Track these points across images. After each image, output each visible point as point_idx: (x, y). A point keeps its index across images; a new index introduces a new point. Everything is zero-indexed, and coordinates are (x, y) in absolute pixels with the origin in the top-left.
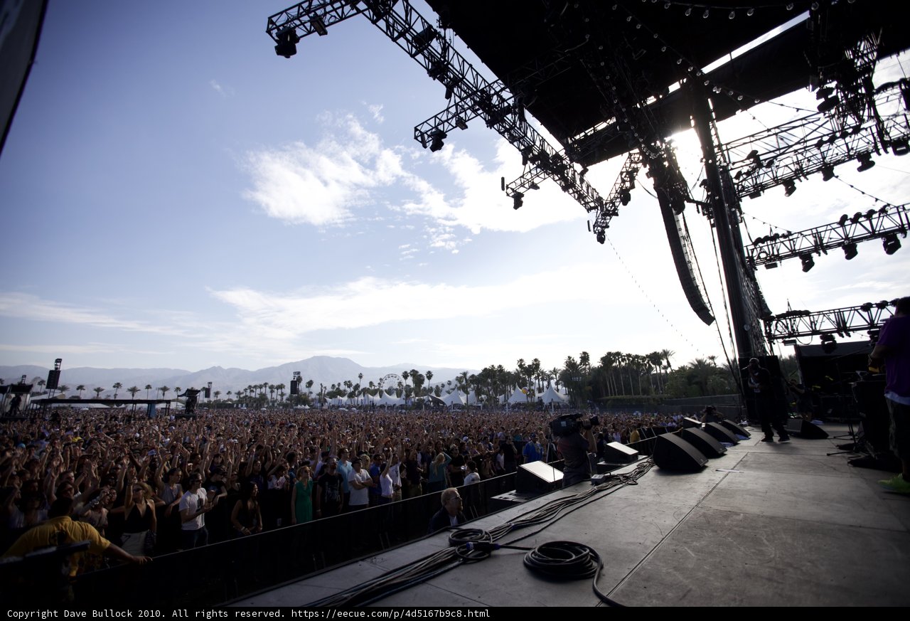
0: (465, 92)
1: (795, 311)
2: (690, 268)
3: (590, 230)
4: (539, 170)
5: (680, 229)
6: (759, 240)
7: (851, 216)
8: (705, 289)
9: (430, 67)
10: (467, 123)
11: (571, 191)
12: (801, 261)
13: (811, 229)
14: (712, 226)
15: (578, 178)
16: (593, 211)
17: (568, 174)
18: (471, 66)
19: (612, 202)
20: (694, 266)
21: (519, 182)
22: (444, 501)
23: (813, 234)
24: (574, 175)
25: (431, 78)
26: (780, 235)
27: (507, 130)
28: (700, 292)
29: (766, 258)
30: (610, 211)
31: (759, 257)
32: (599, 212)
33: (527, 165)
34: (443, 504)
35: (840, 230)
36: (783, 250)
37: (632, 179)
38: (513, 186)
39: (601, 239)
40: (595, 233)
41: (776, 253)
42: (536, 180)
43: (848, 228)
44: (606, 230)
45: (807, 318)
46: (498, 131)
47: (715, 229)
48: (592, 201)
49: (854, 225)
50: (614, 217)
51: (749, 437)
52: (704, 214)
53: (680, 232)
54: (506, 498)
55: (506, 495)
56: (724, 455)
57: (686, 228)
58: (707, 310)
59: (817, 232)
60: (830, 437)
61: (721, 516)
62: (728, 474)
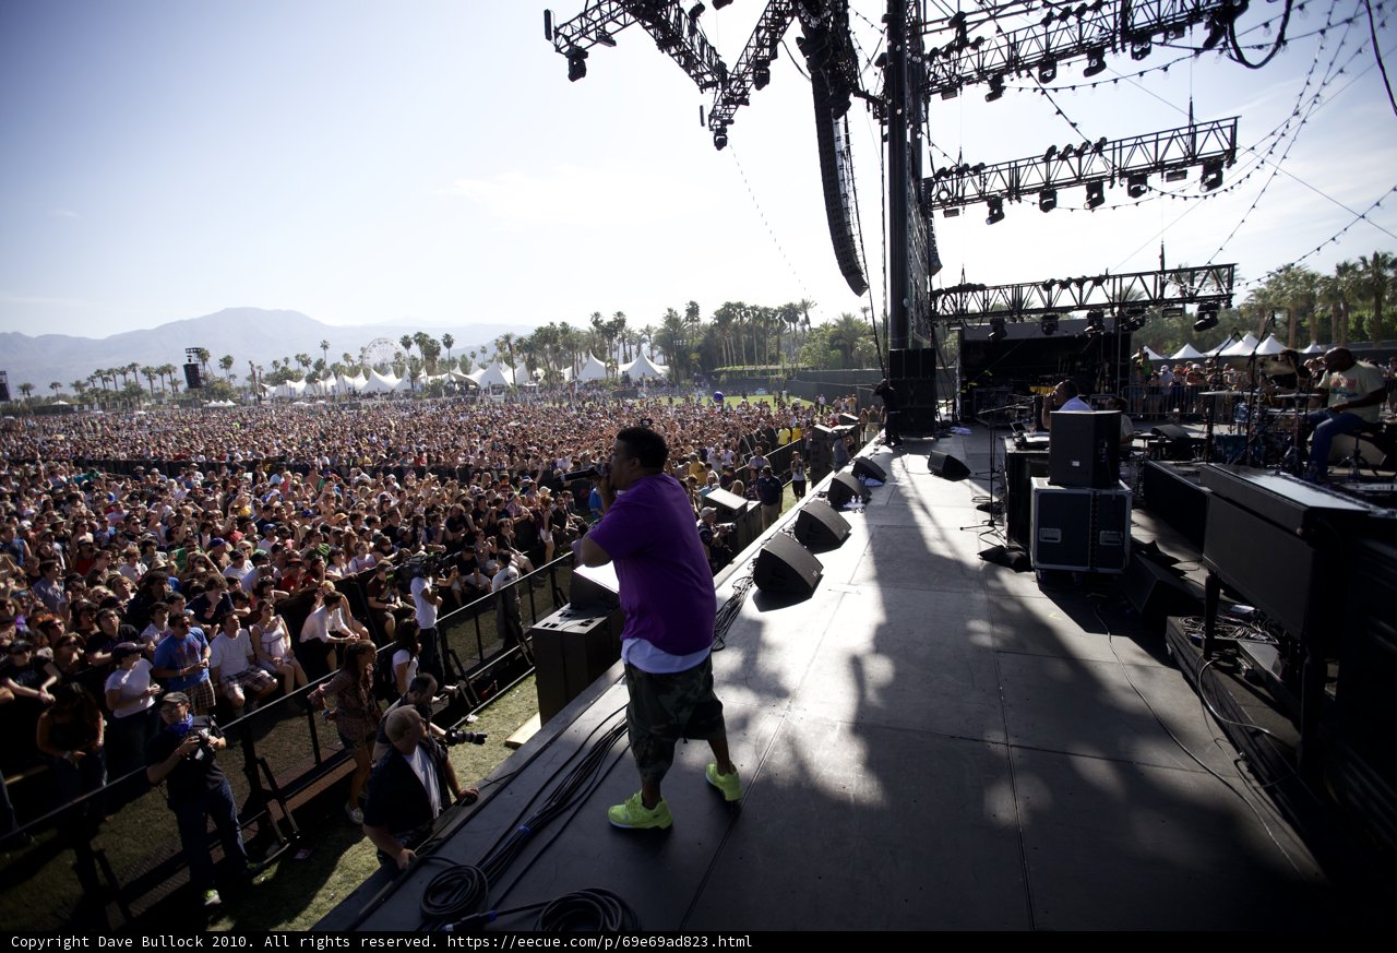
1: (969, 284)
2: (844, 206)
3: (703, 124)
5: (839, 139)
6: (943, 172)
7: (1060, 149)
8: (861, 241)
11: (673, 50)
12: (988, 209)
13: (1010, 163)
14: (884, 139)
15: (685, 24)
16: (709, 90)
17: (668, 16)
19: (741, 79)
20: (851, 204)
21: (577, 26)
23: (1010, 168)
26: (971, 166)
28: (854, 244)
29: (946, 200)
30: (736, 95)
31: (938, 197)
32: (719, 92)
35: (1042, 167)
36: (971, 191)
37: (775, 41)
38: (567, 32)
39: (720, 144)
40: (711, 129)
41: (960, 195)
42: (610, 27)
43: (1053, 164)
44: (728, 127)
45: (980, 294)
47: (886, 145)
48: (708, 72)
49: (1060, 162)
50: (741, 107)
51: (883, 481)
52: (875, 117)
53: (837, 144)
54: (554, 626)
55: (554, 618)
56: (848, 535)
57: (847, 137)
58: (861, 273)
59: (1016, 167)
60: (972, 475)
61: (813, 735)
62: (842, 598)
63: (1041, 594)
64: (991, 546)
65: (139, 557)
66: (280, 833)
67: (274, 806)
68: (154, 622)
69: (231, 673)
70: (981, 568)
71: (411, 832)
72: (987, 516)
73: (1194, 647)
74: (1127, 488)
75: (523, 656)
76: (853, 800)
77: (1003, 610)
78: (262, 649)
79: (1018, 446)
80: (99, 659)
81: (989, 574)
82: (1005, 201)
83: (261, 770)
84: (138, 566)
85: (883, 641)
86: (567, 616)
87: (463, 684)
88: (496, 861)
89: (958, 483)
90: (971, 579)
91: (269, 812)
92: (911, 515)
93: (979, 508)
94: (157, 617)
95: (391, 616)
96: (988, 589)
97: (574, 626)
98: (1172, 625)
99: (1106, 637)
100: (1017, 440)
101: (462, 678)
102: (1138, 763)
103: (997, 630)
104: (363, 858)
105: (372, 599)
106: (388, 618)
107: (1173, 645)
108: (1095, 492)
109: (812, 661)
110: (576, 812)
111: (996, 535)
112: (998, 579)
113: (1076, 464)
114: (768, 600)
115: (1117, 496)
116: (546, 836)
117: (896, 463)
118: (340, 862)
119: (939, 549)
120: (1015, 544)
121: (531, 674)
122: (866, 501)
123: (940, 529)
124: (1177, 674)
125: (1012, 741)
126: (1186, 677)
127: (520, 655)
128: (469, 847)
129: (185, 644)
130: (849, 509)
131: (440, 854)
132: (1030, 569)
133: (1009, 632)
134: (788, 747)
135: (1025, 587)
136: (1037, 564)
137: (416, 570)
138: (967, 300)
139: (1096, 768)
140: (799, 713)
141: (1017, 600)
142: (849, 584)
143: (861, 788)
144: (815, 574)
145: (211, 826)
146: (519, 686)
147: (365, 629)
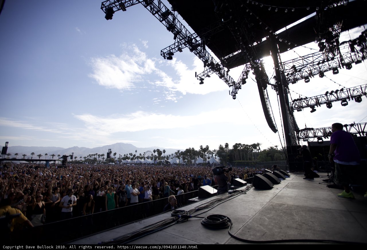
0: (182, 37)
1: (308, 128)
2: (268, 110)
3: (230, 94)
4: (210, 69)
5: (265, 95)
6: (295, 100)
7: (330, 92)
8: (274, 119)
9: (168, 26)
10: (182, 50)
11: (223, 78)
12: (311, 109)
13: (315, 97)
14: (278, 94)
15: (226, 73)
16: (231, 87)
17: (222, 72)
18: (184, 27)
19: (239, 83)
20: (270, 110)
21: (202, 74)
22: (169, 200)
24: (224, 72)
25: (168, 31)
26: (303, 98)
27: (198, 53)
28: (272, 120)
29: (298, 107)
30: (238, 87)
31: (295, 107)
32: (234, 87)
33: (206, 67)
34: (169, 202)
35: (326, 97)
36: (304, 104)
37: (247, 75)
38: (200, 76)
39: (234, 98)
40: (232, 95)
41: (301, 105)
42: (209, 74)
43: (328, 96)
44: (236, 94)
45: (312, 131)
46: (195, 53)
47: (278, 96)
48: (231, 83)
49: (331, 96)
50: (239, 89)
51: (289, 177)
52: (274, 90)
53: (265, 96)
54: (194, 200)
56: (280, 183)
57: (267, 95)
58: (275, 127)
59: (317, 98)
61: (278, 205)
62: (281, 190)
82: (316, 106)
90: (325, 190)
109: (274, 197)
134: (271, 206)
138: (308, 133)
142: (283, 188)
144: (272, 185)
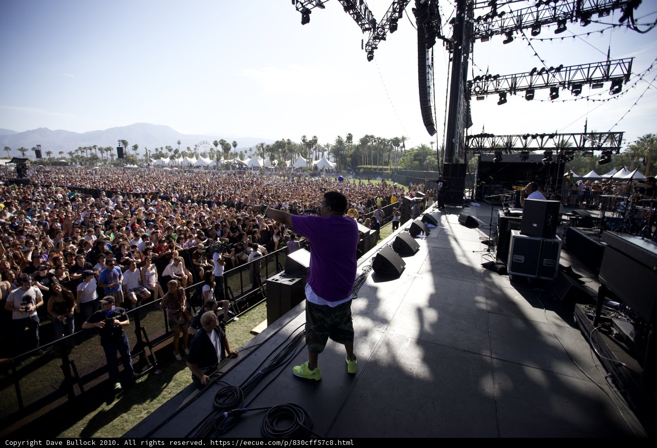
1: (486, 134)
2: (428, 92)
3: (362, 49)
5: (428, 59)
6: (478, 78)
7: (539, 69)
8: (435, 109)
11: (351, 12)
12: (499, 97)
13: (512, 75)
14: (450, 60)
16: (367, 32)
19: (383, 27)
20: (431, 91)
23: (512, 78)
26: (492, 76)
28: (431, 111)
29: (479, 92)
30: (380, 35)
31: (475, 90)
32: (372, 33)
35: (529, 78)
36: (491, 88)
37: (401, 10)
38: (302, 1)
39: (370, 58)
40: (366, 51)
41: (486, 90)
43: (534, 77)
44: (375, 50)
45: (491, 139)
47: (451, 63)
48: (367, 23)
49: (538, 76)
50: (382, 41)
51: (436, 226)
52: (447, 49)
53: (427, 61)
54: (277, 280)
55: (277, 277)
56: (418, 250)
57: (432, 58)
58: (433, 125)
59: (515, 77)
60: (480, 226)
61: (397, 343)
62: (414, 280)
63: (511, 286)
64: (488, 262)
65: (94, 233)
66: (149, 361)
67: (147, 349)
68: (99, 262)
69: (131, 288)
70: (482, 271)
71: (207, 368)
72: (486, 247)
73: (589, 319)
74: (560, 239)
75: (261, 293)
76: (415, 376)
77: (492, 293)
78: (145, 278)
79: (506, 214)
80: (76, 277)
81: (486, 275)
82: (508, 94)
83: (142, 332)
84: (93, 236)
85: (433, 301)
86: (283, 276)
87: (233, 303)
88: (248, 386)
89: (473, 229)
90: (477, 276)
91: (144, 351)
92: (449, 243)
93: (482, 242)
94: (101, 260)
95: (202, 269)
96: (485, 282)
97: (286, 281)
98: (578, 308)
99: (542, 311)
100: (505, 211)
101: (233, 300)
102: (556, 373)
103: (489, 302)
104: (185, 377)
105: (194, 260)
106: (201, 270)
107: (577, 318)
108: (543, 240)
109: (398, 308)
110: (285, 368)
111: (491, 256)
112: (490, 277)
113: (535, 225)
114: (379, 277)
115: (554, 243)
116: (271, 377)
117: (443, 217)
118: (174, 377)
119: (463, 260)
120: (500, 261)
121: (264, 301)
122: (427, 235)
123: (463, 251)
124: (578, 332)
125: (494, 356)
126: (583, 334)
127: (260, 292)
128: (236, 378)
129: (112, 273)
130: (419, 238)
131: (223, 379)
132: (506, 274)
133: (495, 304)
134: (386, 348)
135: (504, 282)
136: (511, 272)
137: (216, 249)
138: (484, 141)
139: (535, 373)
140: (391, 332)
141: (500, 289)
142: (418, 273)
143: (419, 370)
144: (402, 267)
145: (119, 355)
146: (258, 306)
147: (190, 273)
